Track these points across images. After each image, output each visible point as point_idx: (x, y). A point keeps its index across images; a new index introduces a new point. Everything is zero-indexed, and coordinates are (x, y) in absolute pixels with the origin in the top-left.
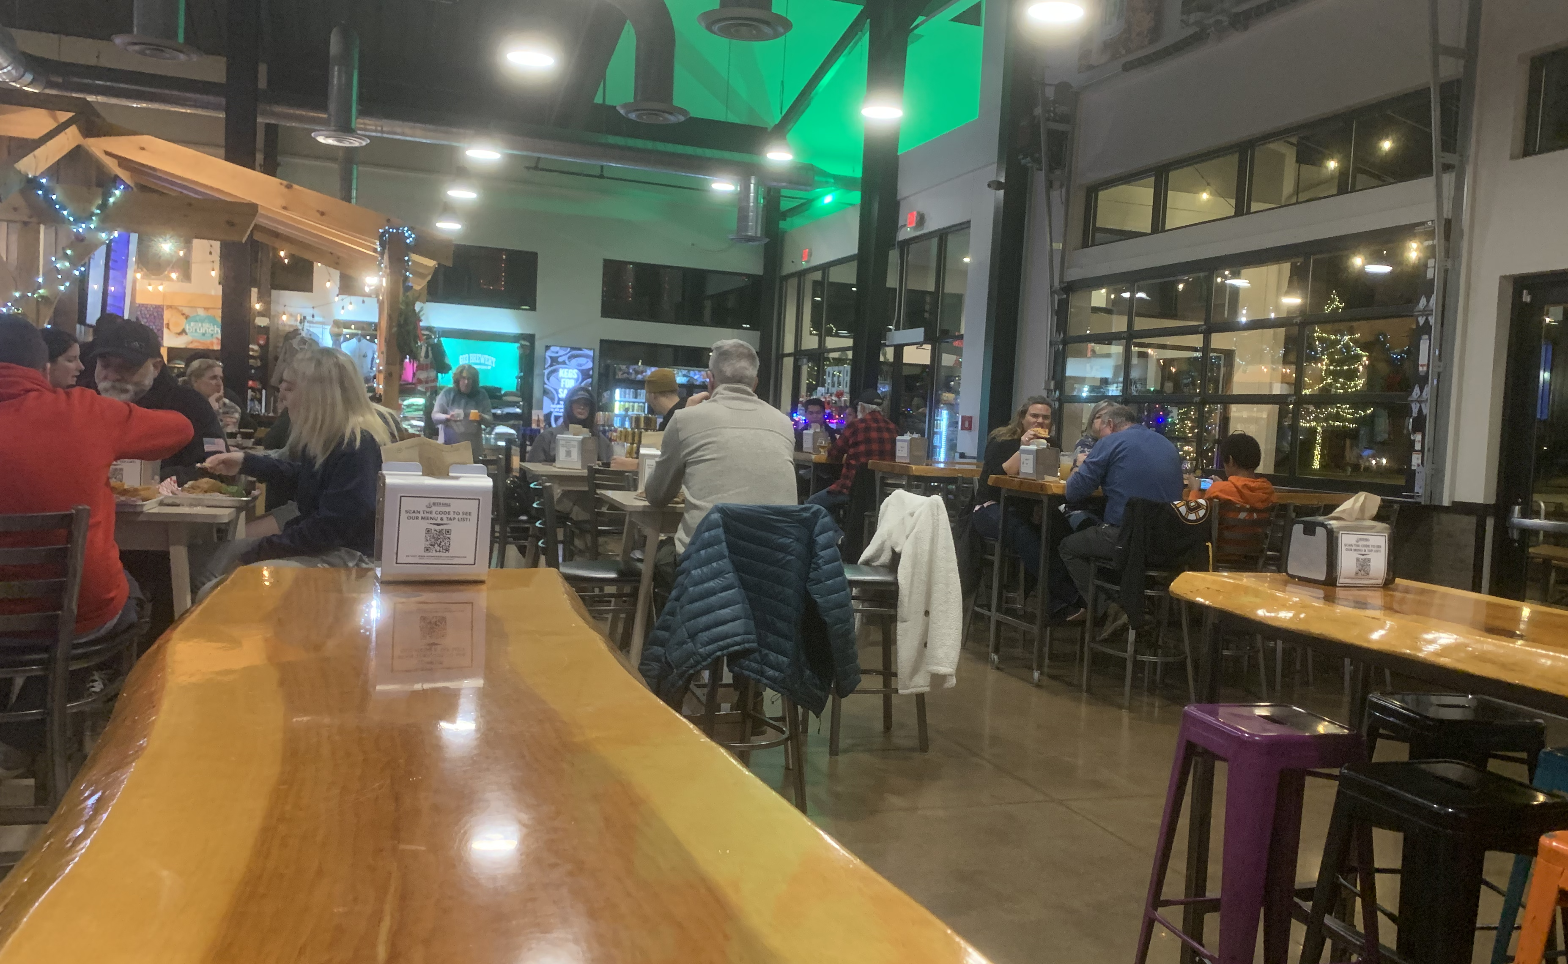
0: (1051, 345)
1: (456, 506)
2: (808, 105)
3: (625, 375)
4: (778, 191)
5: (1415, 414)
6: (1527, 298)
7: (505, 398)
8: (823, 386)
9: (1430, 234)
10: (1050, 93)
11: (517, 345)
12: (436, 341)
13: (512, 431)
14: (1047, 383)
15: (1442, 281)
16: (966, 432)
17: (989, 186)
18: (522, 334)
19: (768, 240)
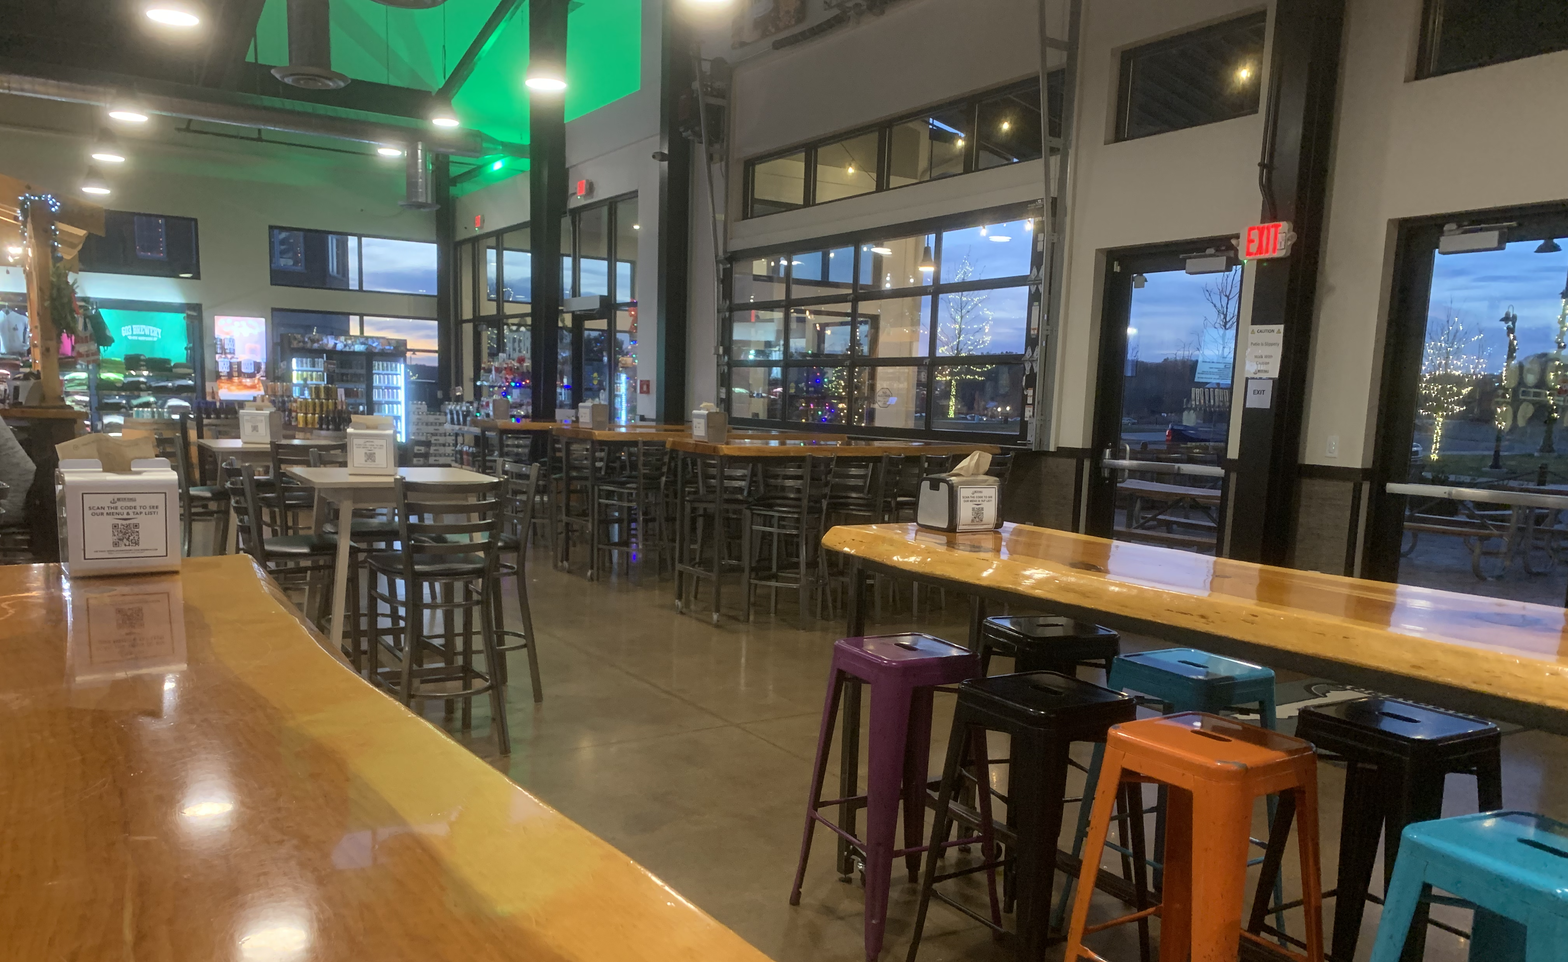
0: (718, 312)
1: (141, 500)
2: (472, 70)
3: (301, 344)
4: (446, 156)
5: (1027, 373)
6: (1117, 268)
7: (174, 370)
8: (504, 351)
9: (1039, 212)
10: (706, 67)
11: (184, 315)
12: (93, 312)
13: (187, 404)
14: (717, 349)
15: (1049, 254)
16: (644, 395)
17: (654, 157)
18: (187, 304)
19: (439, 207)
